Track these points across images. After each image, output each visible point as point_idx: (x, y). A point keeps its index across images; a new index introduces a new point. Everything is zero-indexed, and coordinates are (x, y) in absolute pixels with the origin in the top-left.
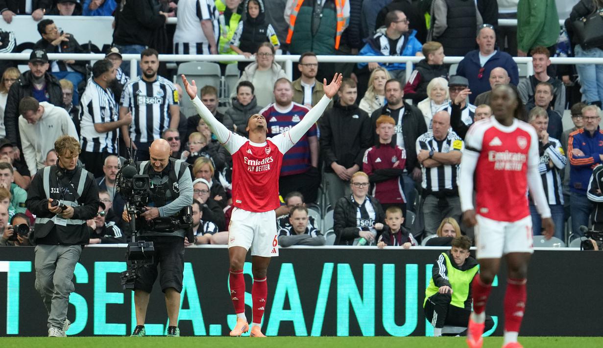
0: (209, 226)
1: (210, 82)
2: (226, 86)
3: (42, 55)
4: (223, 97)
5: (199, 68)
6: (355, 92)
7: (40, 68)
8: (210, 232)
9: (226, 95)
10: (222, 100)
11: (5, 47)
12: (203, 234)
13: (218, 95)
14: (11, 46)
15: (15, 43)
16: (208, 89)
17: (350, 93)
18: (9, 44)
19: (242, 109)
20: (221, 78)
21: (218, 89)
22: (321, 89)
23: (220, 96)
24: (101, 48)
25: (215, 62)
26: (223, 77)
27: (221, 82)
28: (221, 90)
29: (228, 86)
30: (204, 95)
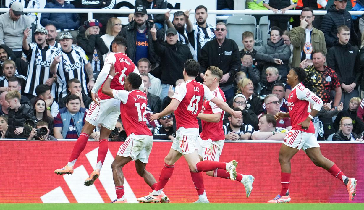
0: (249, 127)
1: (249, 29)
2: (260, 31)
3: (142, 9)
4: (258, 39)
5: (241, 19)
6: (348, 34)
7: (140, 18)
8: (249, 132)
9: (260, 38)
10: (257, 41)
11: (108, 6)
12: (245, 133)
13: (255, 38)
14: (112, 4)
15: (115, 2)
16: (247, 34)
17: (345, 34)
18: (111, 3)
19: (273, 46)
20: (257, 26)
21: (255, 34)
22: (317, 33)
23: (256, 38)
24: (174, 6)
25: (253, 15)
26: (258, 26)
27: (256, 29)
28: (256, 34)
29: (261, 32)
30: (245, 38)
